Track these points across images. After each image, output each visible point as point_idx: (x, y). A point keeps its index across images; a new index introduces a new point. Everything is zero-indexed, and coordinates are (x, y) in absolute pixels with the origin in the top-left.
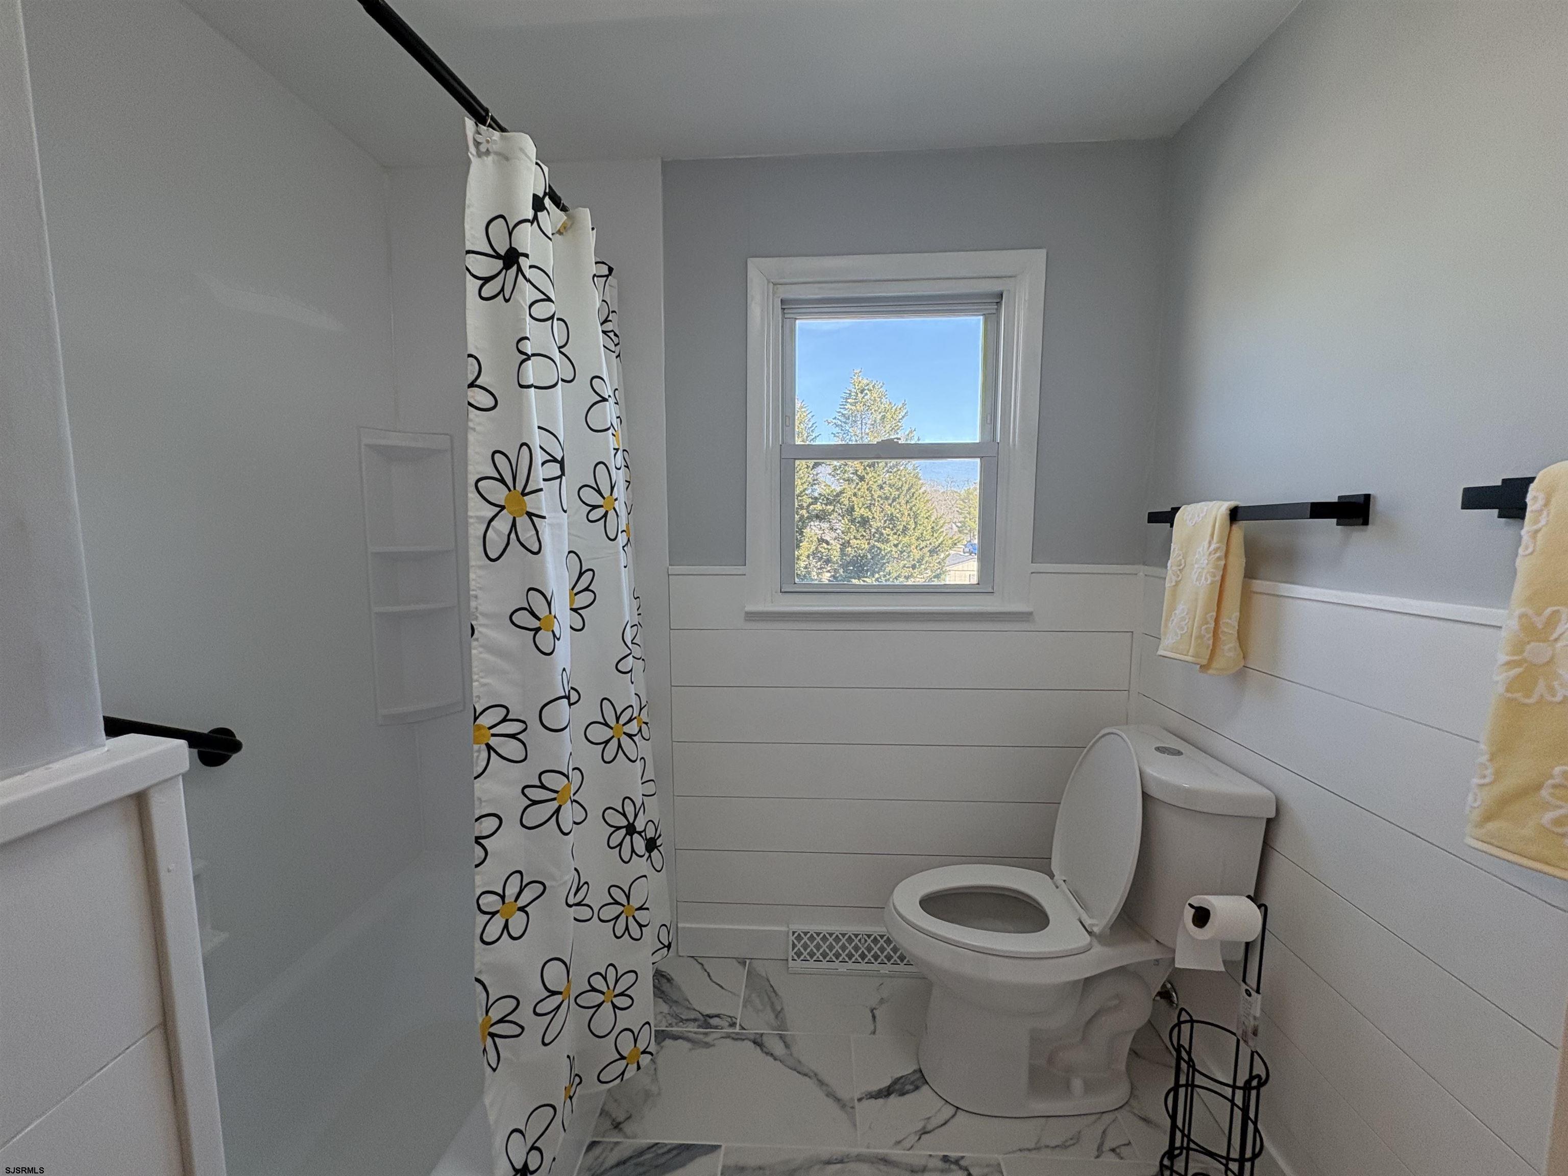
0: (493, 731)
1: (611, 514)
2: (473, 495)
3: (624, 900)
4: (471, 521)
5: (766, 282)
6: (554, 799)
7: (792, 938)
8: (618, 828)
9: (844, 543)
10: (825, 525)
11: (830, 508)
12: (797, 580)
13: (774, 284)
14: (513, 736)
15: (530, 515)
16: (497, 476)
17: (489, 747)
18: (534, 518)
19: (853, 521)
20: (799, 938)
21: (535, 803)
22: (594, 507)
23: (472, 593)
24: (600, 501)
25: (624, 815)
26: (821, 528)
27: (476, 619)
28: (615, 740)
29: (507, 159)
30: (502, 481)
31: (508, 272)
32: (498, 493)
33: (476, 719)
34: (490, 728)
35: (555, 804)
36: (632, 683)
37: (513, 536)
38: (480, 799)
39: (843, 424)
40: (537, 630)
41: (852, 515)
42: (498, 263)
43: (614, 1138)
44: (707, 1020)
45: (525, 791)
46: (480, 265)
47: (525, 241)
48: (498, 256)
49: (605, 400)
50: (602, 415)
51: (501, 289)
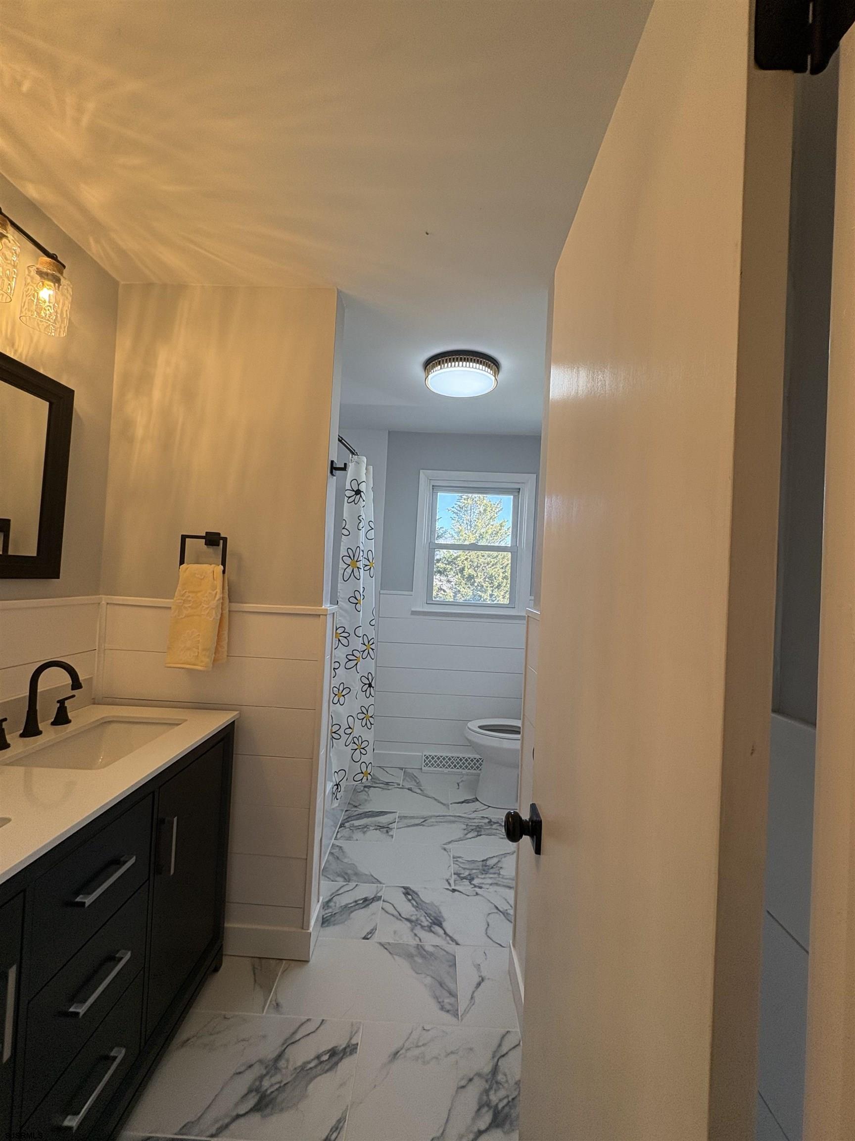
0: (340, 635)
1: (372, 568)
2: (341, 561)
3: (366, 713)
4: (340, 569)
5: (426, 479)
6: (356, 660)
7: (424, 758)
8: (366, 684)
9: (456, 592)
10: (443, 578)
11: (449, 567)
12: (434, 599)
13: (430, 480)
14: (345, 637)
15: (358, 568)
16: (348, 556)
17: (339, 640)
19: (463, 576)
20: (427, 758)
21: (350, 660)
22: (366, 566)
23: (339, 593)
24: (368, 564)
25: (368, 679)
26: (441, 580)
27: (339, 601)
28: (367, 651)
29: (359, 464)
30: (350, 557)
31: (357, 496)
32: (348, 561)
33: (337, 631)
35: (356, 662)
36: (374, 629)
37: (352, 574)
38: (336, 656)
39: (458, 512)
40: (357, 603)
41: (462, 574)
42: (354, 493)
43: (355, 809)
44: (387, 784)
45: (348, 656)
46: (348, 493)
47: (363, 487)
48: (353, 491)
49: (373, 529)
50: (372, 534)
51: (354, 500)
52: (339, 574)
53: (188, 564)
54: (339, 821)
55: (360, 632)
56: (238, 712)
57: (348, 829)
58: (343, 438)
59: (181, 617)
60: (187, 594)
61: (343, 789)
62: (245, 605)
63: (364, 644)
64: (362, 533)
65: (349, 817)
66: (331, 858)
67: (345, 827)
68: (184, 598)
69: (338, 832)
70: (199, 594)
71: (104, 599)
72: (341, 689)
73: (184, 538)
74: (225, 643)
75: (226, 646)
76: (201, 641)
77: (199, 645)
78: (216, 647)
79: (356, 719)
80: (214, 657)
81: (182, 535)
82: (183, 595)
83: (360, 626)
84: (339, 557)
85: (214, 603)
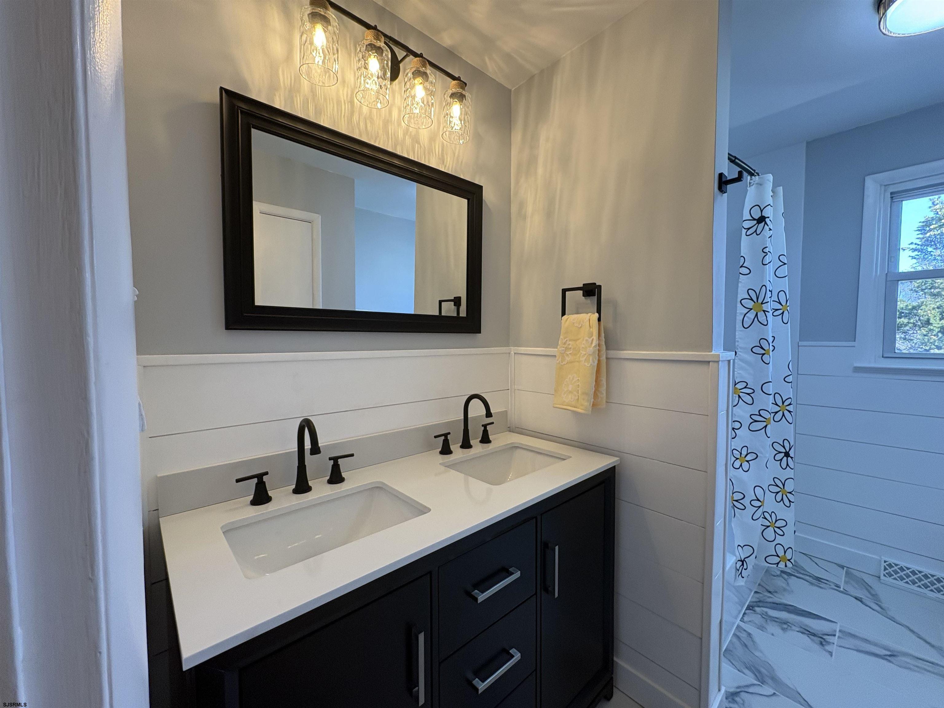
0: (741, 391)
1: (786, 312)
2: (739, 305)
3: (781, 486)
4: (738, 314)
5: (878, 186)
6: (765, 421)
7: (884, 564)
8: (780, 452)
12: (897, 351)
13: (886, 186)
14: (748, 394)
15: (764, 311)
16: (749, 298)
17: (739, 397)
18: (766, 312)
20: (891, 566)
21: (756, 421)
22: (777, 310)
23: (736, 340)
24: (780, 307)
25: (784, 447)
27: (738, 349)
28: (781, 412)
29: (761, 186)
30: (752, 299)
31: (760, 225)
32: (750, 304)
33: (735, 385)
34: (740, 389)
35: (765, 424)
36: (792, 388)
37: (756, 319)
38: (735, 414)
40: (765, 354)
42: (755, 222)
43: (769, 595)
44: (818, 579)
45: (752, 416)
46: (747, 225)
47: (768, 212)
48: (754, 219)
49: (785, 264)
50: (784, 271)
51: (756, 231)
52: (737, 321)
53: (568, 315)
54: (747, 601)
55: (769, 388)
56: (618, 458)
57: (760, 616)
58: (737, 156)
59: (564, 363)
60: (568, 343)
61: (750, 567)
62: (622, 352)
63: (777, 405)
64: (769, 270)
65: (759, 602)
66: (735, 640)
67: (754, 611)
68: (565, 346)
69: (744, 614)
70: (578, 342)
71: (513, 350)
72: (744, 452)
73: (564, 291)
74: (603, 389)
75: (604, 393)
76: (580, 385)
77: (579, 389)
78: (595, 392)
79: (767, 491)
80: (593, 402)
81: (562, 289)
82: (565, 344)
83: (771, 382)
84: (737, 301)
85: (591, 349)
